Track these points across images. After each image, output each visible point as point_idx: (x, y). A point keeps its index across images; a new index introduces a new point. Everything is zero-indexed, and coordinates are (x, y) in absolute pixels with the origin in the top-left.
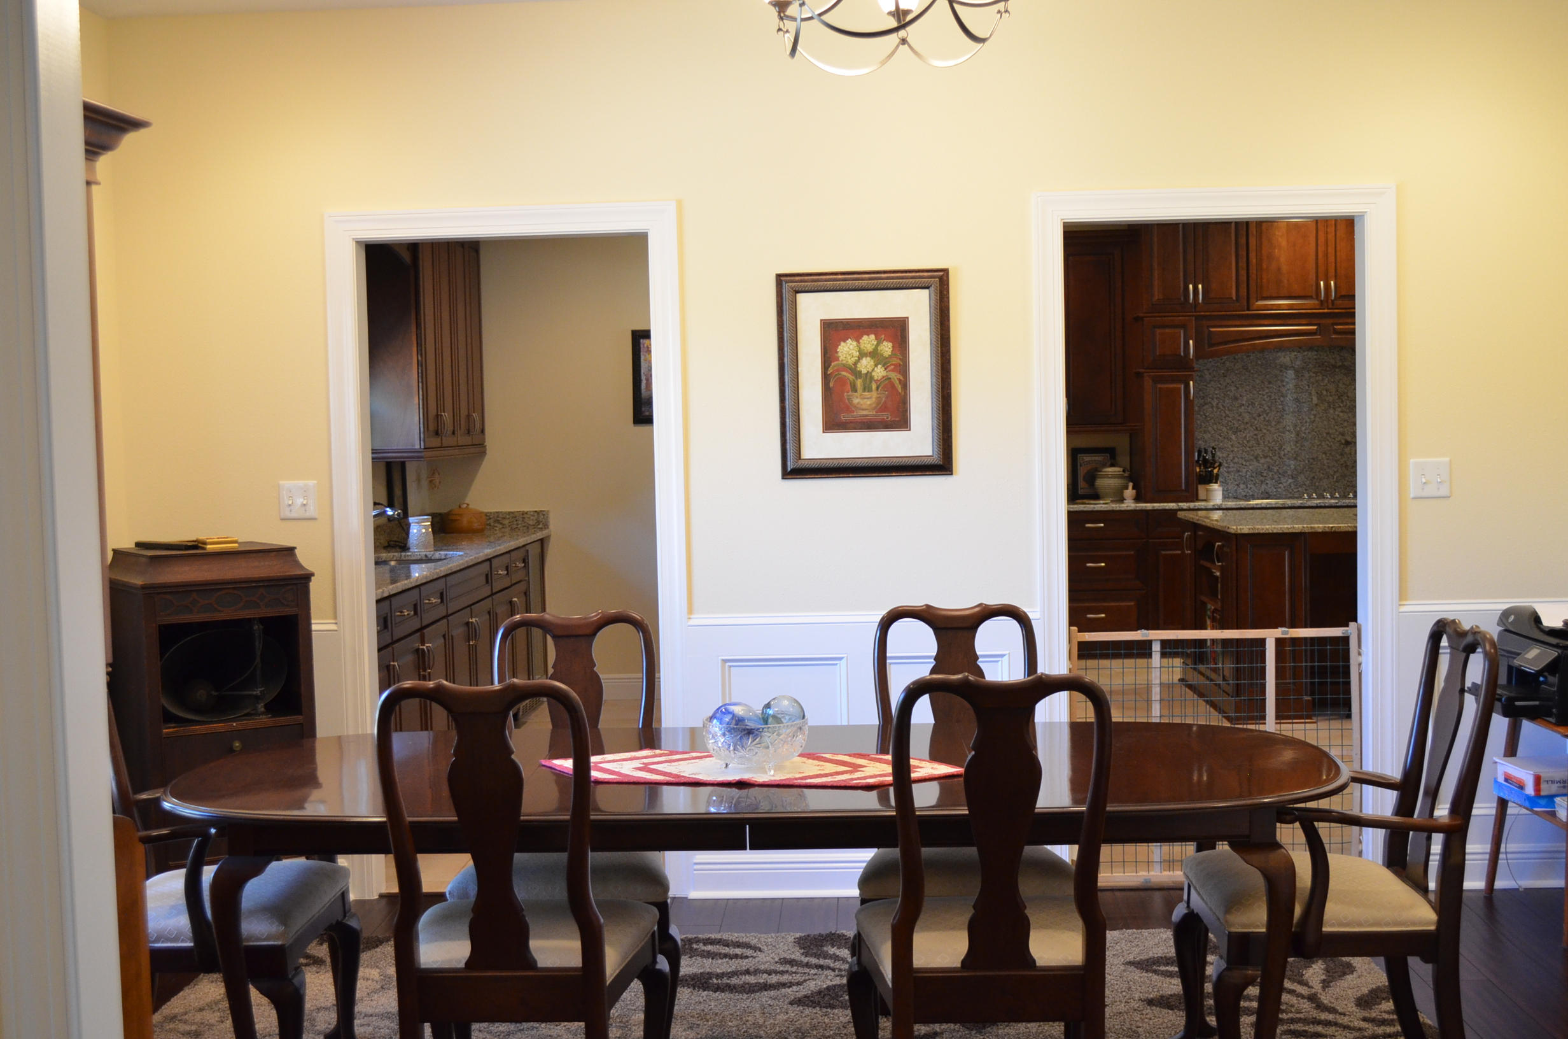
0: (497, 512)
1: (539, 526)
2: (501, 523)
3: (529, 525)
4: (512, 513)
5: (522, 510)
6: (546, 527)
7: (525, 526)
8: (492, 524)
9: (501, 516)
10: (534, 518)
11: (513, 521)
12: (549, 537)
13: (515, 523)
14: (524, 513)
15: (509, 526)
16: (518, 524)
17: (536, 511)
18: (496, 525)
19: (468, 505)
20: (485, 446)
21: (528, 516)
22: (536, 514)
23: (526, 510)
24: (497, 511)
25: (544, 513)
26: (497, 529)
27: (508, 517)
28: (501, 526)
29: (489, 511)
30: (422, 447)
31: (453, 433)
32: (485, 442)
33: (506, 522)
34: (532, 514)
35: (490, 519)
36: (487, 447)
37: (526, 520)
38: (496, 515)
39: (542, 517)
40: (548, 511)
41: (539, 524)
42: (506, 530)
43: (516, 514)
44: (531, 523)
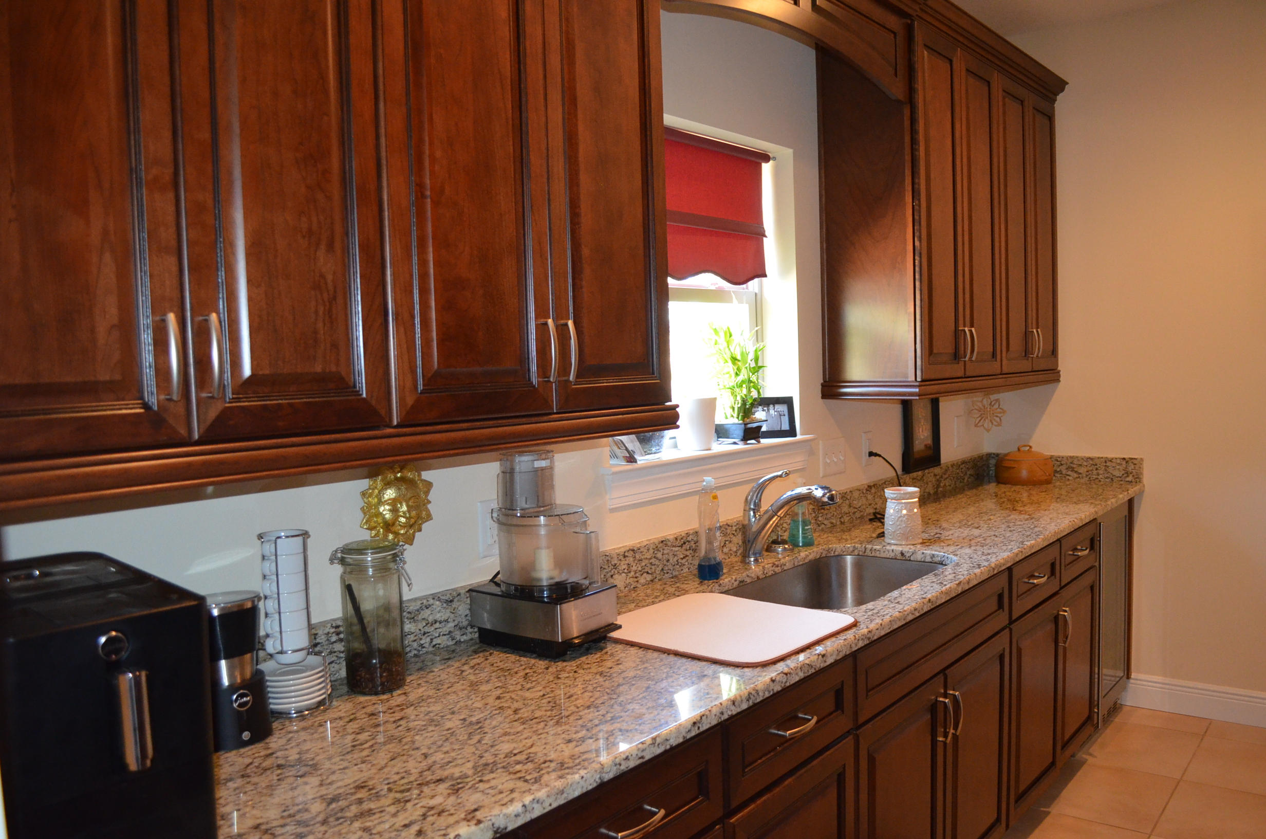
0: (1071, 457)
1: (1128, 479)
2: (1076, 472)
3: (1113, 476)
4: (1092, 459)
5: (1105, 456)
6: (1138, 480)
7: (1107, 478)
8: (1064, 472)
9: (1076, 462)
10: (1121, 468)
11: (1092, 470)
12: (1141, 492)
13: (1095, 472)
14: (1107, 460)
15: (1087, 476)
16: (1098, 474)
17: (1124, 459)
18: (1069, 473)
19: (1031, 447)
20: (1059, 372)
21: (1114, 465)
22: (1124, 463)
23: (1110, 456)
24: (1072, 455)
25: (1135, 462)
26: (1070, 478)
27: (1085, 463)
28: (1076, 475)
29: (1061, 454)
30: (919, 379)
31: (994, 355)
32: (1057, 366)
33: (1082, 470)
34: (1118, 462)
35: (1062, 465)
36: (1061, 373)
37: (1110, 470)
38: (1070, 460)
39: (1133, 467)
40: (1142, 459)
41: (1128, 476)
42: (1082, 481)
43: (1098, 461)
44: (1117, 473)
